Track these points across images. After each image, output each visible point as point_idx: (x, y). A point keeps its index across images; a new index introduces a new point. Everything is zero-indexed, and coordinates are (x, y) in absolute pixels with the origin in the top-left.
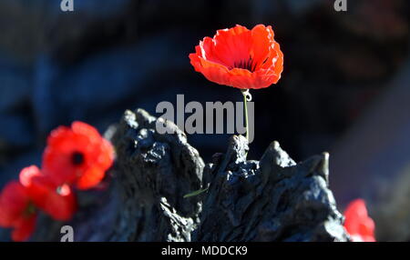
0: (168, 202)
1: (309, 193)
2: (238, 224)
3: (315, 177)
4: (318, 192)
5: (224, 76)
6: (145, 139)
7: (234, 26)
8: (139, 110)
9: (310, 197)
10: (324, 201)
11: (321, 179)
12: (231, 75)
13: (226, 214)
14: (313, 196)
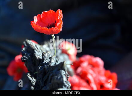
0: (30, 75)
1: (56, 77)
2: (43, 86)
3: (60, 71)
4: (60, 76)
5: (40, 30)
6: (24, 51)
7: (49, 10)
8: (26, 40)
9: (56, 78)
10: (61, 80)
11: (63, 71)
12: (42, 29)
13: (39, 82)
14: (58, 78)
